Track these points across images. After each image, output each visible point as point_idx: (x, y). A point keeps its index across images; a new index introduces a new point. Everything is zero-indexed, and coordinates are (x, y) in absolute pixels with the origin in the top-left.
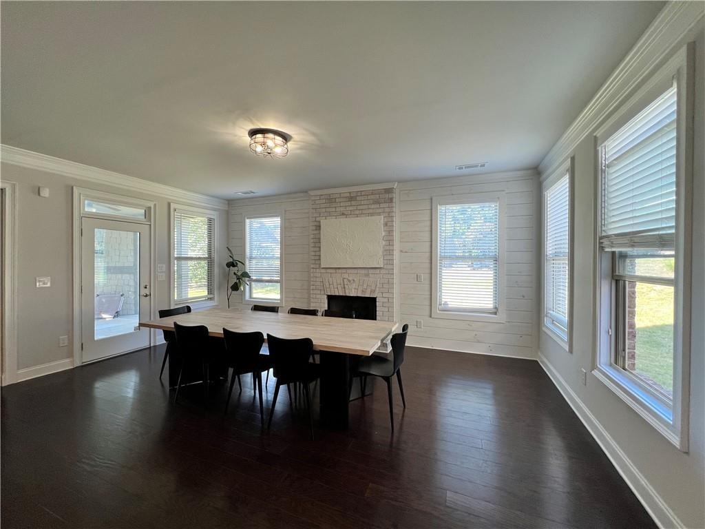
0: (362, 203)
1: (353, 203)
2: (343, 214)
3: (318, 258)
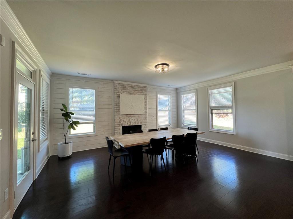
1: (133, 89)
3: (118, 110)
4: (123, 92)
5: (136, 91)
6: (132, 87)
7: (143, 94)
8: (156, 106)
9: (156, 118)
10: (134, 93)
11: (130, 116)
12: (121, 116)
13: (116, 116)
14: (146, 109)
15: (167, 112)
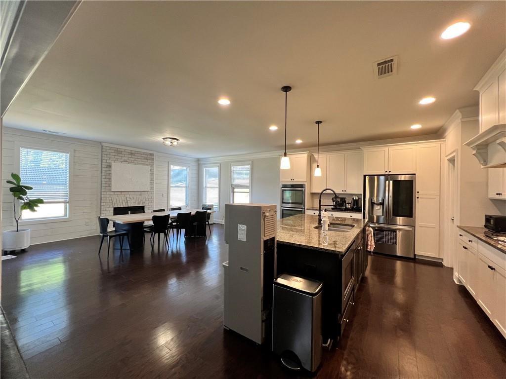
0: (139, 157)
1: (133, 156)
2: (126, 161)
3: (108, 185)
4: (117, 160)
5: (137, 160)
6: (132, 154)
7: (148, 163)
8: (167, 181)
9: (166, 197)
10: (136, 162)
11: (127, 193)
12: (113, 193)
13: (105, 193)
14: (152, 184)
15: (184, 189)
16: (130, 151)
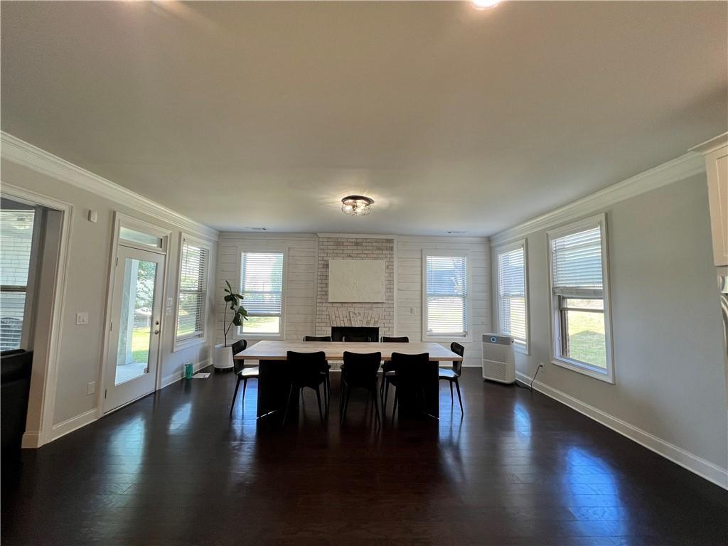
2: (350, 256)
3: (324, 293)
4: (337, 256)
7: (382, 256)
8: (419, 284)
9: (419, 314)
10: (363, 256)
11: (350, 305)
12: (330, 305)
13: (321, 305)
16: (354, 240)
